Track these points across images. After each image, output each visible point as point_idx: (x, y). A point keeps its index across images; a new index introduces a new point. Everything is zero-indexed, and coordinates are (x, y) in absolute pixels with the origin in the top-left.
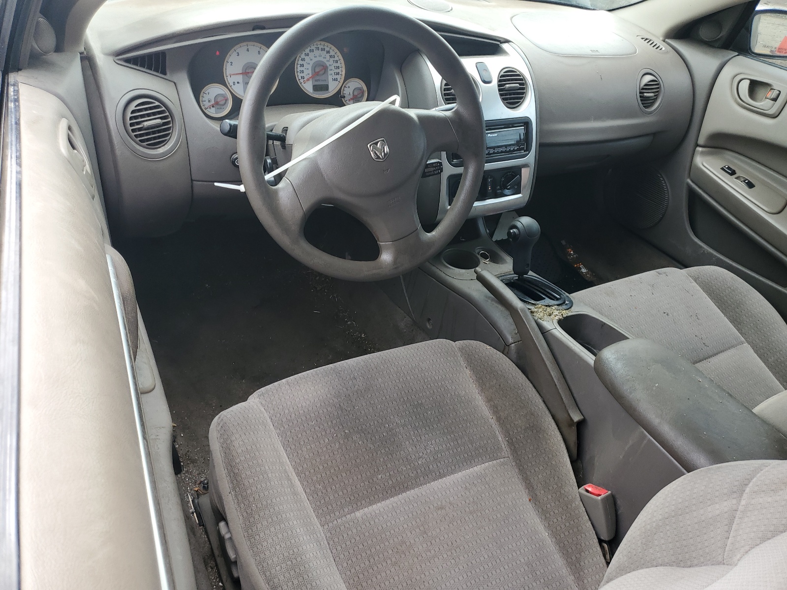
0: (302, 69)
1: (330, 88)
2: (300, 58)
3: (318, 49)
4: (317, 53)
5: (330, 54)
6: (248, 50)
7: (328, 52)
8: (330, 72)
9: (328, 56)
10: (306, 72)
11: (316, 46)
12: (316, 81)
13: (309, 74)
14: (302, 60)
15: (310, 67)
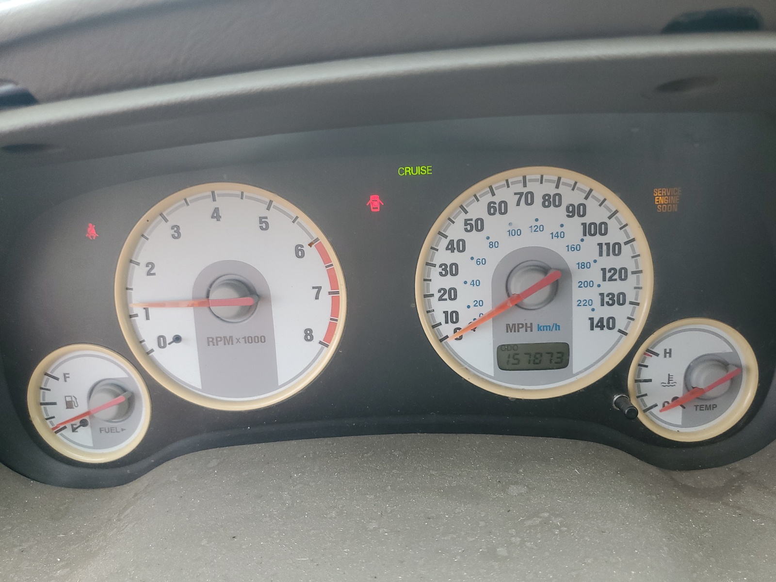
0: (448, 282)
1: (579, 358)
2: (444, 242)
3: (528, 198)
4: (519, 215)
5: (587, 220)
6: (216, 215)
7: (577, 211)
8: (578, 294)
9: (574, 225)
10: (466, 295)
11: (520, 188)
12: (512, 328)
13: (479, 303)
14: (451, 247)
15: (486, 274)
